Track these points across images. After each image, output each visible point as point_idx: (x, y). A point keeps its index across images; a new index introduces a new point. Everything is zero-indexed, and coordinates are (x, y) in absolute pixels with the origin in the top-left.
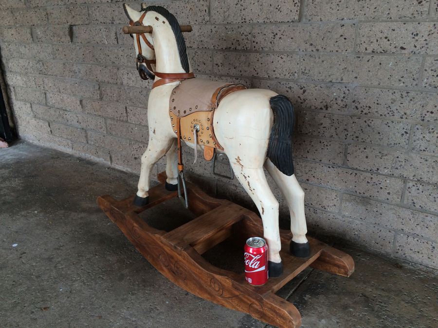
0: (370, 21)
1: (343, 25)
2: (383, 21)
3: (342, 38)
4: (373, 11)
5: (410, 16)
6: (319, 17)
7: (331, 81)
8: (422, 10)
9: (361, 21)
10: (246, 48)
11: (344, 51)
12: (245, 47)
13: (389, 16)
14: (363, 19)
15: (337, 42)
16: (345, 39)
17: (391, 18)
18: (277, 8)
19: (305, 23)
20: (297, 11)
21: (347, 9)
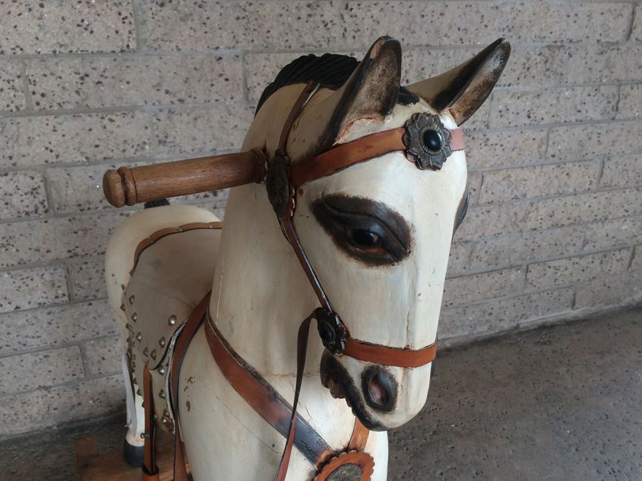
0: (261, 52)
1: (221, 58)
2: (280, 52)
3: (222, 79)
4: (265, 36)
5: (315, 44)
6: (173, 45)
7: (215, 150)
8: (328, 36)
9: (247, 52)
10: (17, 107)
11: (229, 100)
12: (13, 107)
13: (288, 44)
14: (250, 48)
15: (212, 85)
16: (227, 80)
17: (290, 47)
18: (79, 25)
19: (147, 55)
20: (130, 32)
21: (221, 31)
